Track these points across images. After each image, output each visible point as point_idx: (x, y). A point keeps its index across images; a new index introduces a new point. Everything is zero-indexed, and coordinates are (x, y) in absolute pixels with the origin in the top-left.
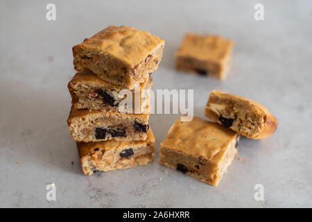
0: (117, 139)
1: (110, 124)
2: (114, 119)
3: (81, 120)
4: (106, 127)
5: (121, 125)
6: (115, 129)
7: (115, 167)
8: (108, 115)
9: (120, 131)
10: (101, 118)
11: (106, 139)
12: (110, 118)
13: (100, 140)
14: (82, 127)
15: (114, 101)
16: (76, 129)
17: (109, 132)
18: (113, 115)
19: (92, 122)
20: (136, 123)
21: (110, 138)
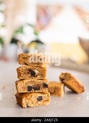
0: (36, 91)
1: (33, 84)
2: (35, 82)
3: (22, 82)
4: (32, 86)
5: (38, 85)
6: (36, 87)
7: (35, 105)
8: (33, 80)
9: (37, 87)
10: (30, 82)
11: (32, 92)
12: (34, 82)
13: (29, 92)
14: (22, 86)
15: (35, 74)
16: (20, 87)
17: (33, 88)
18: (35, 80)
19: (26, 84)
20: (44, 84)
21: (34, 91)
